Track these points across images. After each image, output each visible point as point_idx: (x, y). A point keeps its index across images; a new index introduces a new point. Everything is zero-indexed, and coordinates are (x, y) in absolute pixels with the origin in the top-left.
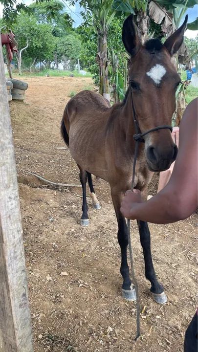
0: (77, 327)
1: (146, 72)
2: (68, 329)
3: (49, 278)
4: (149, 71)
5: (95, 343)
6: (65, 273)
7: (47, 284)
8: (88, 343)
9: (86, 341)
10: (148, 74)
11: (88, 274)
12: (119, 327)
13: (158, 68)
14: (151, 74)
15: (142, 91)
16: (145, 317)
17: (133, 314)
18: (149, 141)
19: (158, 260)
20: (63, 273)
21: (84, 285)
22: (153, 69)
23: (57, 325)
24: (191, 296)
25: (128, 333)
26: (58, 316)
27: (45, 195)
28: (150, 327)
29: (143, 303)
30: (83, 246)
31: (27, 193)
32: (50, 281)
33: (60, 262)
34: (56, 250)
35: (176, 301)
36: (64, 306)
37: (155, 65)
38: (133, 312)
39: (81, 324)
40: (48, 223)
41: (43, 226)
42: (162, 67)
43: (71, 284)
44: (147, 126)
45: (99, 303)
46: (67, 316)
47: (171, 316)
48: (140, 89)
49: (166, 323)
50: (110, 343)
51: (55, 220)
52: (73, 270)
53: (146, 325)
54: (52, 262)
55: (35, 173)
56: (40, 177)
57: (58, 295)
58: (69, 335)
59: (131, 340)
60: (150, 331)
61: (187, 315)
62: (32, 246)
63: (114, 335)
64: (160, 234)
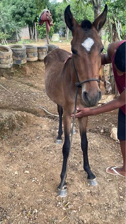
0: (16, 205)
1: (82, 43)
2: (11, 205)
3: (16, 173)
4: (83, 42)
5: (22, 217)
6: (28, 172)
7: (13, 177)
8: (18, 216)
9: (17, 215)
10: (83, 44)
11: (42, 175)
12: (43, 211)
13: (89, 40)
14: (84, 44)
15: (79, 56)
16: (65, 209)
17: (58, 205)
18: (84, 88)
19: (98, 174)
20: (26, 172)
21: (35, 181)
22: (85, 41)
23: (5, 201)
24: (109, 203)
25: (47, 216)
26: (9, 196)
27: (43, 122)
28: (65, 216)
29: (69, 200)
30: (49, 157)
31: (31, 119)
32: (16, 175)
33: (29, 165)
34: (31, 157)
35: (95, 204)
36: (15, 191)
37: (87, 38)
38: (58, 204)
39: (19, 204)
40: (35, 139)
41: (31, 141)
42: (92, 39)
43: (28, 179)
44: (83, 78)
45: (39, 194)
46: (14, 197)
47: (84, 213)
48: (78, 55)
49: (77, 217)
50: (31, 219)
51: (41, 138)
52: (34, 171)
53: (63, 214)
54: (24, 164)
55: (44, 108)
56: (45, 110)
57: (16, 184)
58: (9, 208)
59: (45, 221)
60: (63, 219)
61: (97, 215)
62: (17, 152)
63: (37, 216)
64: (111, 157)
